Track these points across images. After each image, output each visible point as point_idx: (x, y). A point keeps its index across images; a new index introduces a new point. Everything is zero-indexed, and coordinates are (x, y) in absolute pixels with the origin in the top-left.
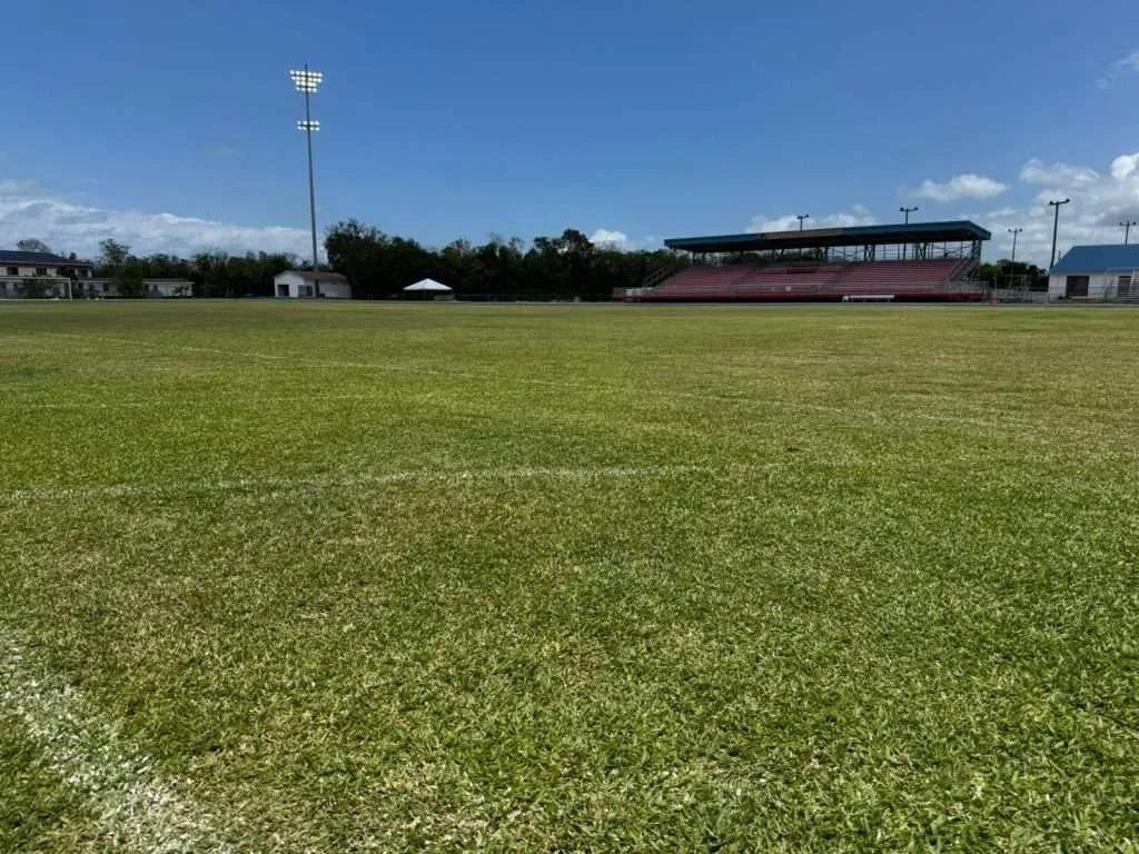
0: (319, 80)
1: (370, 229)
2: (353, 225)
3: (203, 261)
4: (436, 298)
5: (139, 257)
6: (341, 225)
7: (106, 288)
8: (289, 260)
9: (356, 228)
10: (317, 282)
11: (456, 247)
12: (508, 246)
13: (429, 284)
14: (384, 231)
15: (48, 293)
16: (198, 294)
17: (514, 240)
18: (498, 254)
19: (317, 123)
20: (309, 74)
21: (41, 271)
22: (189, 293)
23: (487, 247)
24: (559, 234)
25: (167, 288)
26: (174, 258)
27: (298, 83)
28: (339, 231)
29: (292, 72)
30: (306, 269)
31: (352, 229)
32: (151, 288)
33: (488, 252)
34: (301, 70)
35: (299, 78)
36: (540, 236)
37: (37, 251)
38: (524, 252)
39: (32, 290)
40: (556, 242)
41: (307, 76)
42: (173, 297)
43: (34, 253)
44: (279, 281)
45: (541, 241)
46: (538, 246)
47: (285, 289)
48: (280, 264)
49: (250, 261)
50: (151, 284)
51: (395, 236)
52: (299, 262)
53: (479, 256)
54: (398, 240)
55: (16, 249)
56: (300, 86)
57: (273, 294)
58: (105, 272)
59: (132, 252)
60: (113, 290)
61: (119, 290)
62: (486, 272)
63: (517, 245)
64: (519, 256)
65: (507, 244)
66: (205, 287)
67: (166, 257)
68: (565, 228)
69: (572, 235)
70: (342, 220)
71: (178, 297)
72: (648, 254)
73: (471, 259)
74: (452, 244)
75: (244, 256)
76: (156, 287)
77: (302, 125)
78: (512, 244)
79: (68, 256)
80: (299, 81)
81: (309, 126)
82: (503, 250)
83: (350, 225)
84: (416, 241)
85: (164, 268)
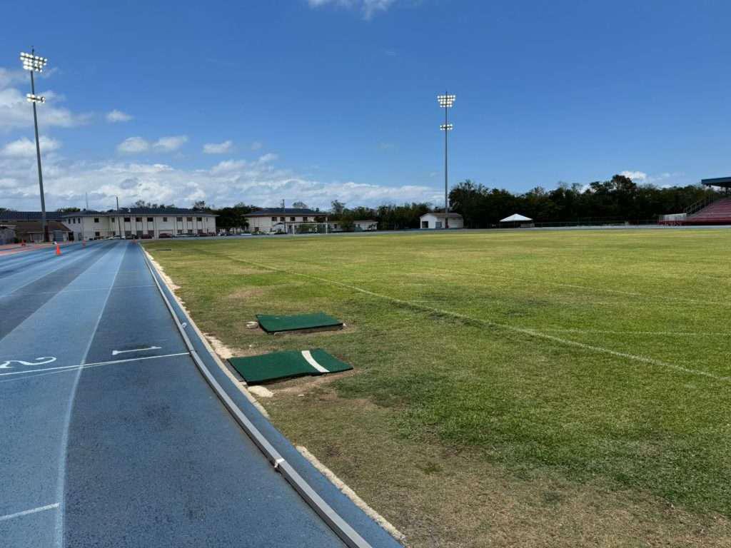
0: (454, 100)
1: (478, 185)
2: (468, 184)
3: (383, 209)
4: (522, 225)
5: (349, 209)
6: (461, 184)
7: (336, 226)
8: (428, 207)
9: (469, 185)
10: (447, 220)
11: (534, 192)
12: (571, 189)
13: (517, 217)
14: (487, 186)
15: (310, 230)
16: (380, 228)
17: (574, 185)
18: (564, 195)
19: (451, 125)
20: (448, 97)
21: (305, 219)
22: (376, 228)
23: (556, 191)
24: (610, 179)
25: (364, 225)
26: (367, 209)
27: (441, 103)
28: (460, 188)
29: (439, 97)
30: (438, 211)
31: (467, 186)
32: (357, 226)
33: (557, 195)
34: (443, 95)
35: (442, 100)
36: (594, 181)
37: (301, 208)
38: (582, 191)
39: (303, 230)
40: (607, 184)
41: (447, 98)
42: (368, 231)
43: (299, 209)
44: (423, 219)
45: (595, 185)
46: (593, 188)
47: (426, 224)
48: (423, 210)
49: (407, 208)
50: (357, 224)
51: (493, 188)
52: (433, 208)
53: (550, 197)
54: (495, 191)
55: (292, 207)
56: (443, 105)
57: (419, 227)
58: (332, 218)
59: (346, 207)
60: (339, 228)
61: (342, 227)
62: (556, 208)
63: (577, 188)
64: (579, 195)
65: (570, 188)
66: (384, 224)
67: (363, 208)
68: (614, 174)
69: (618, 179)
70: (461, 181)
71: (370, 231)
72: (681, 189)
73: (545, 199)
74: (532, 190)
75: (404, 206)
76: (359, 225)
77: (442, 127)
78: (574, 187)
79: (315, 210)
80: (442, 102)
81: (446, 128)
82: (568, 192)
83: (466, 184)
84: (506, 190)
85: (363, 215)
